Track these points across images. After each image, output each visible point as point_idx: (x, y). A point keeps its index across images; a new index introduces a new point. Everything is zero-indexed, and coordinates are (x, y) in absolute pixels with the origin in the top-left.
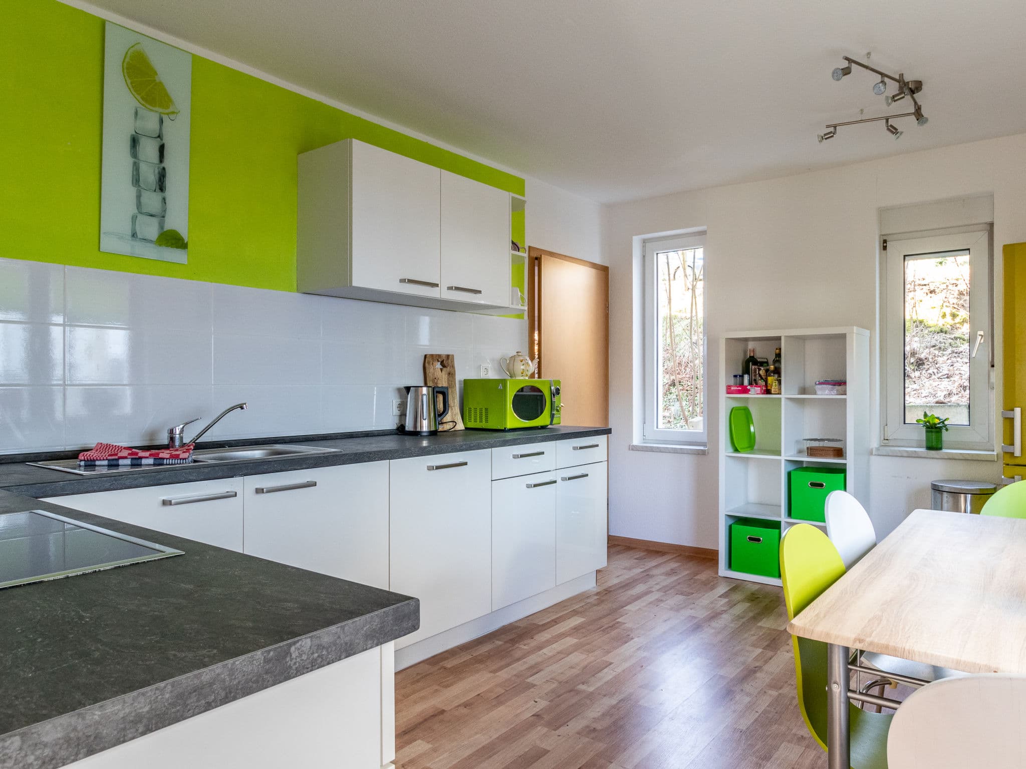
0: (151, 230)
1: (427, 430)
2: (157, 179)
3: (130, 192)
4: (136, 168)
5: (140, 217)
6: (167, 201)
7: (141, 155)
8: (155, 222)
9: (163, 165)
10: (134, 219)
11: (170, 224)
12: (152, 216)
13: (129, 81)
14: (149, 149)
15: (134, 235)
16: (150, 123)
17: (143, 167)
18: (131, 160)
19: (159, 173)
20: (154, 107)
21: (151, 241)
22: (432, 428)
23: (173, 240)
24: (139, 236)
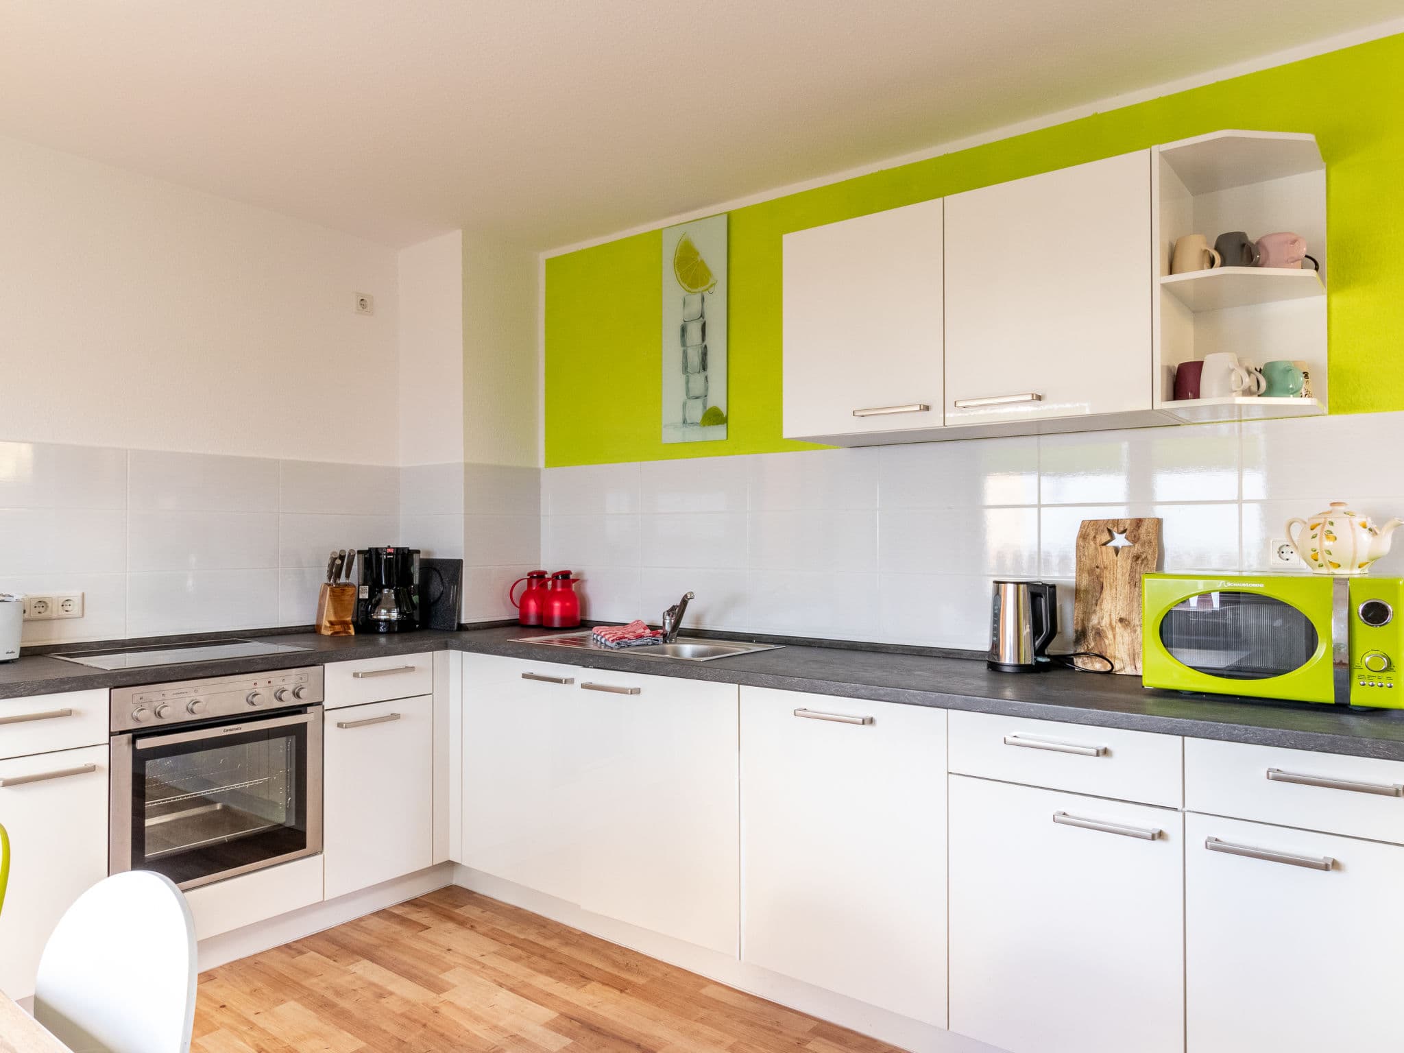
0: (696, 413)
1: (1012, 663)
2: (701, 359)
3: (681, 379)
4: (685, 354)
5: (688, 401)
6: (709, 380)
7: (689, 343)
8: (699, 403)
9: (704, 344)
10: (684, 405)
11: (711, 404)
12: (697, 398)
13: (678, 274)
14: (694, 331)
15: (684, 422)
16: (695, 307)
17: (690, 352)
18: (682, 349)
19: (702, 353)
20: (697, 288)
21: (697, 424)
22: (1022, 657)
23: (715, 418)
24: (689, 421)
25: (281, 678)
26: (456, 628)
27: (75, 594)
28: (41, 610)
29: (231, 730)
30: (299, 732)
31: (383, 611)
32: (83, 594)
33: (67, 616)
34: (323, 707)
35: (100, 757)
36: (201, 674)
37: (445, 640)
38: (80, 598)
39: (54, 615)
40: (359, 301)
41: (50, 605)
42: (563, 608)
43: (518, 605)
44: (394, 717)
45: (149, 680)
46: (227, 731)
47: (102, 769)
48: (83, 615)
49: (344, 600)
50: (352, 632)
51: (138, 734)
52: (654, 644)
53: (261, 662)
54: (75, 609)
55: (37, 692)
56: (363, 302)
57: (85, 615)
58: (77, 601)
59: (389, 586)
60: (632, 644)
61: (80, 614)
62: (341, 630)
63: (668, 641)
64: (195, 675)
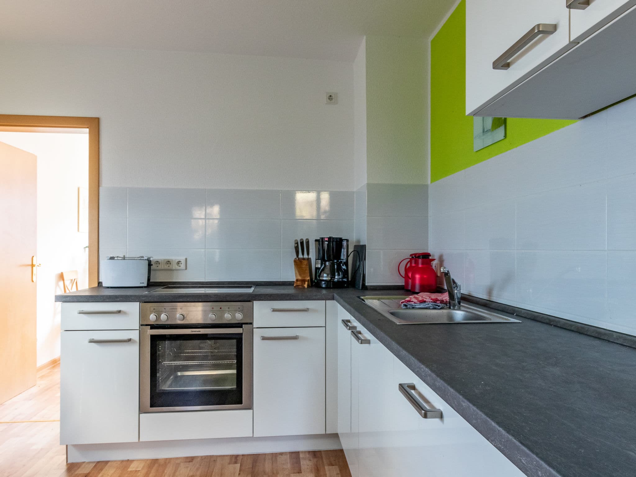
25: (228, 307)
26: (360, 288)
27: (182, 259)
28: (158, 265)
29: (195, 331)
30: (239, 338)
31: (325, 275)
32: (186, 259)
33: (179, 269)
34: (253, 326)
35: (135, 336)
36: (181, 300)
37: (333, 294)
38: (185, 260)
39: (174, 268)
40: (328, 96)
41: (172, 263)
42: (421, 279)
43: (404, 275)
44: (295, 338)
45: (155, 300)
46: (193, 331)
47: (135, 342)
48: (186, 269)
49: (302, 268)
50: (306, 286)
51: (153, 327)
52: (435, 309)
53: (214, 296)
54: (183, 266)
55: (105, 301)
56: (330, 98)
57: (187, 268)
58: (183, 262)
59: (328, 261)
60: (416, 306)
61: (184, 268)
62: (300, 284)
63: (452, 308)
64: (179, 300)
